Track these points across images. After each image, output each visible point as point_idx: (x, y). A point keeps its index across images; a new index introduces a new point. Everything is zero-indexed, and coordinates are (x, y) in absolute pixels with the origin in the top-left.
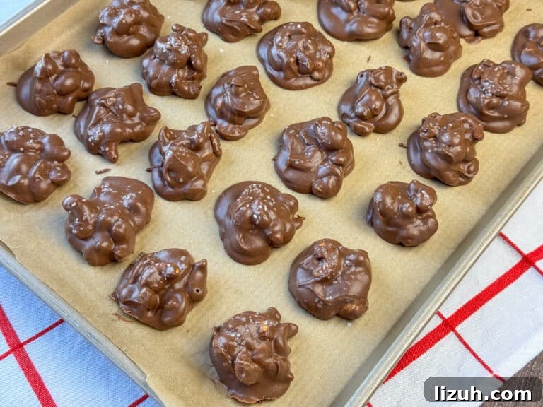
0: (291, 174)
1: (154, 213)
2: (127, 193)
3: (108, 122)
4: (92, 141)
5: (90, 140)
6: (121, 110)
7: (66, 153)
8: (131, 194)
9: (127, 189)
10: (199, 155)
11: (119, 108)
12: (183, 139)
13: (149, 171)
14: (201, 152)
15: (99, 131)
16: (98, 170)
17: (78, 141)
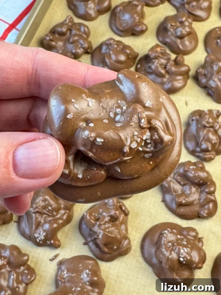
0: (182, 210)
1: (104, 275)
2: (82, 271)
3: (45, 222)
4: (40, 240)
5: (38, 241)
6: (51, 210)
7: (26, 258)
8: (85, 271)
9: (81, 268)
10: (117, 223)
11: (49, 210)
12: (104, 217)
13: (85, 244)
14: (118, 220)
15: (42, 232)
16: (51, 258)
17: (26, 240)
